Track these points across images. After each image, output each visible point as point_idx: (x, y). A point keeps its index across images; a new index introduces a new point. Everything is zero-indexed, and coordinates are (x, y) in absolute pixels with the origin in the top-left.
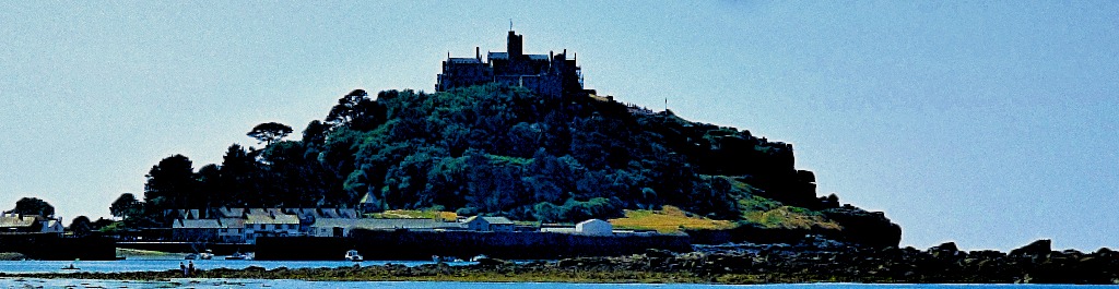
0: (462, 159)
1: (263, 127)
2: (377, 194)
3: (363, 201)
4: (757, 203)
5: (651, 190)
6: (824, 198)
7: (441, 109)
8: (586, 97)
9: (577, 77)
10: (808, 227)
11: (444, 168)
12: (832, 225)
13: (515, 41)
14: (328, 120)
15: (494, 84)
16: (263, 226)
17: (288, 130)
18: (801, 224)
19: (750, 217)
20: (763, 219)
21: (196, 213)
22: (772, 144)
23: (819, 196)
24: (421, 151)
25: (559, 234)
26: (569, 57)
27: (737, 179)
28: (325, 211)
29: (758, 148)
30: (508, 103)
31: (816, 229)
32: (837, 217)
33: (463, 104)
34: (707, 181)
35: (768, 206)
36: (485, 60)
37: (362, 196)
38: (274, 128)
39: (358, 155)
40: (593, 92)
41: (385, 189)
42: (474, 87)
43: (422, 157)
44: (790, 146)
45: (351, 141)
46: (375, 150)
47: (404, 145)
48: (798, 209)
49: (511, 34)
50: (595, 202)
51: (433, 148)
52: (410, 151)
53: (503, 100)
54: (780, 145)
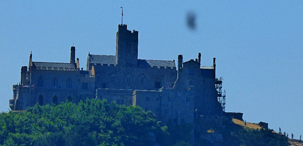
7: (17, 135)
8: (228, 123)
9: (216, 94)
13: (127, 39)
15: (96, 101)
30: (115, 130)
33: (50, 129)
40: (239, 116)
42: (66, 105)
49: (123, 29)
53: (108, 125)
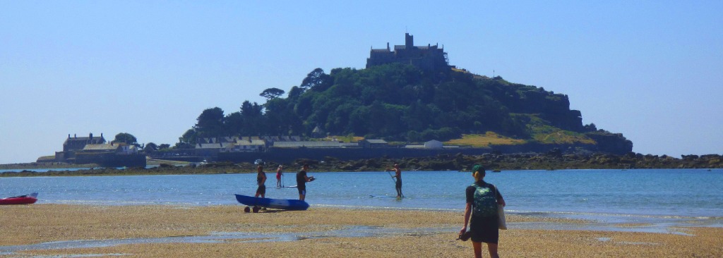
0: (369, 106)
1: (268, 91)
2: (322, 127)
3: (314, 131)
4: (545, 129)
5: (479, 123)
6: (587, 126)
8: (450, 70)
9: (444, 59)
10: (572, 143)
11: (359, 111)
12: (590, 141)
13: (409, 39)
14: (302, 85)
15: (396, 63)
16: (245, 146)
17: (281, 92)
18: (567, 141)
19: (536, 138)
20: (546, 139)
21: (214, 139)
22: (556, 95)
23: (584, 124)
24: (348, 103)
25: (414, 149)
26: (440, 47)
27: (536, 116)
28: (292, 137)
29: (548, 97)
30: (402, 74)
31: (578, 144)
32: (593, 137)
34: (513, 117)
35: (551, 131)
36: (392, 49)
37: (314, 128)
38: (274, 91)
39: (314, 106)
40: (454, 67)
41: (327, 124)
42: (384, 65)
43: (347, 106)
44: (567, 96)
45: (311, 98)
46: (323, 102)
47: (338, 99)
48: (570, 132)
49: (407, 35)
50: (442, 130)
51: (355, 101)
52: (342, 102)
53: (400, 73)
54: (561, 96)
